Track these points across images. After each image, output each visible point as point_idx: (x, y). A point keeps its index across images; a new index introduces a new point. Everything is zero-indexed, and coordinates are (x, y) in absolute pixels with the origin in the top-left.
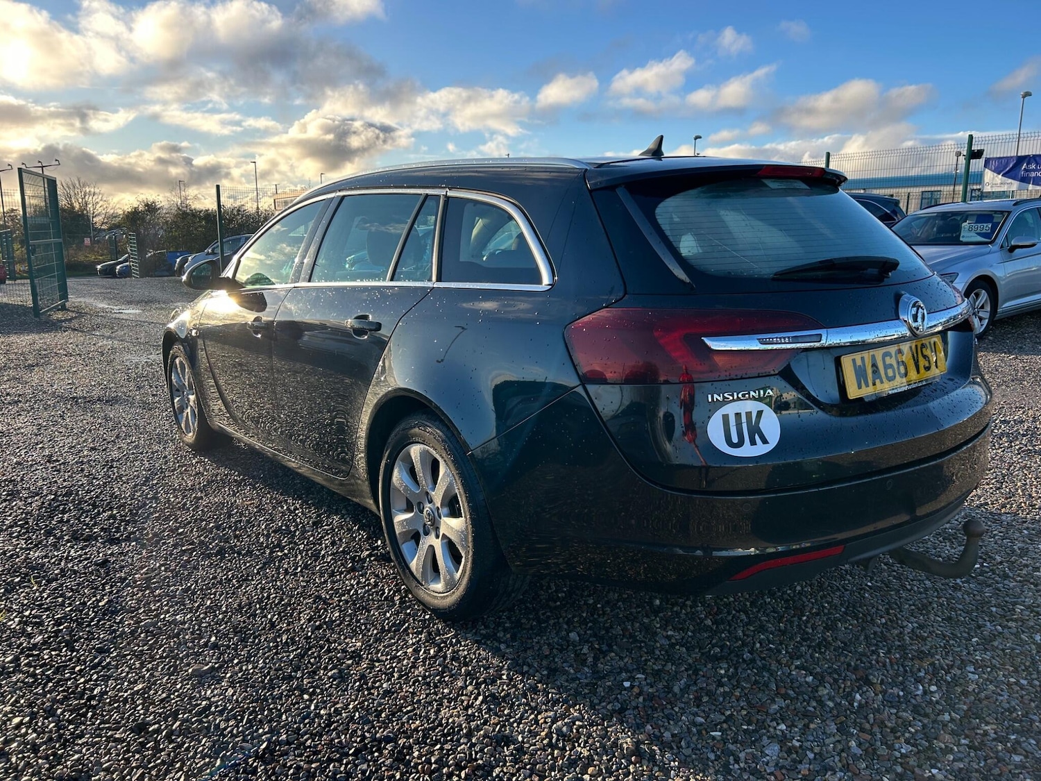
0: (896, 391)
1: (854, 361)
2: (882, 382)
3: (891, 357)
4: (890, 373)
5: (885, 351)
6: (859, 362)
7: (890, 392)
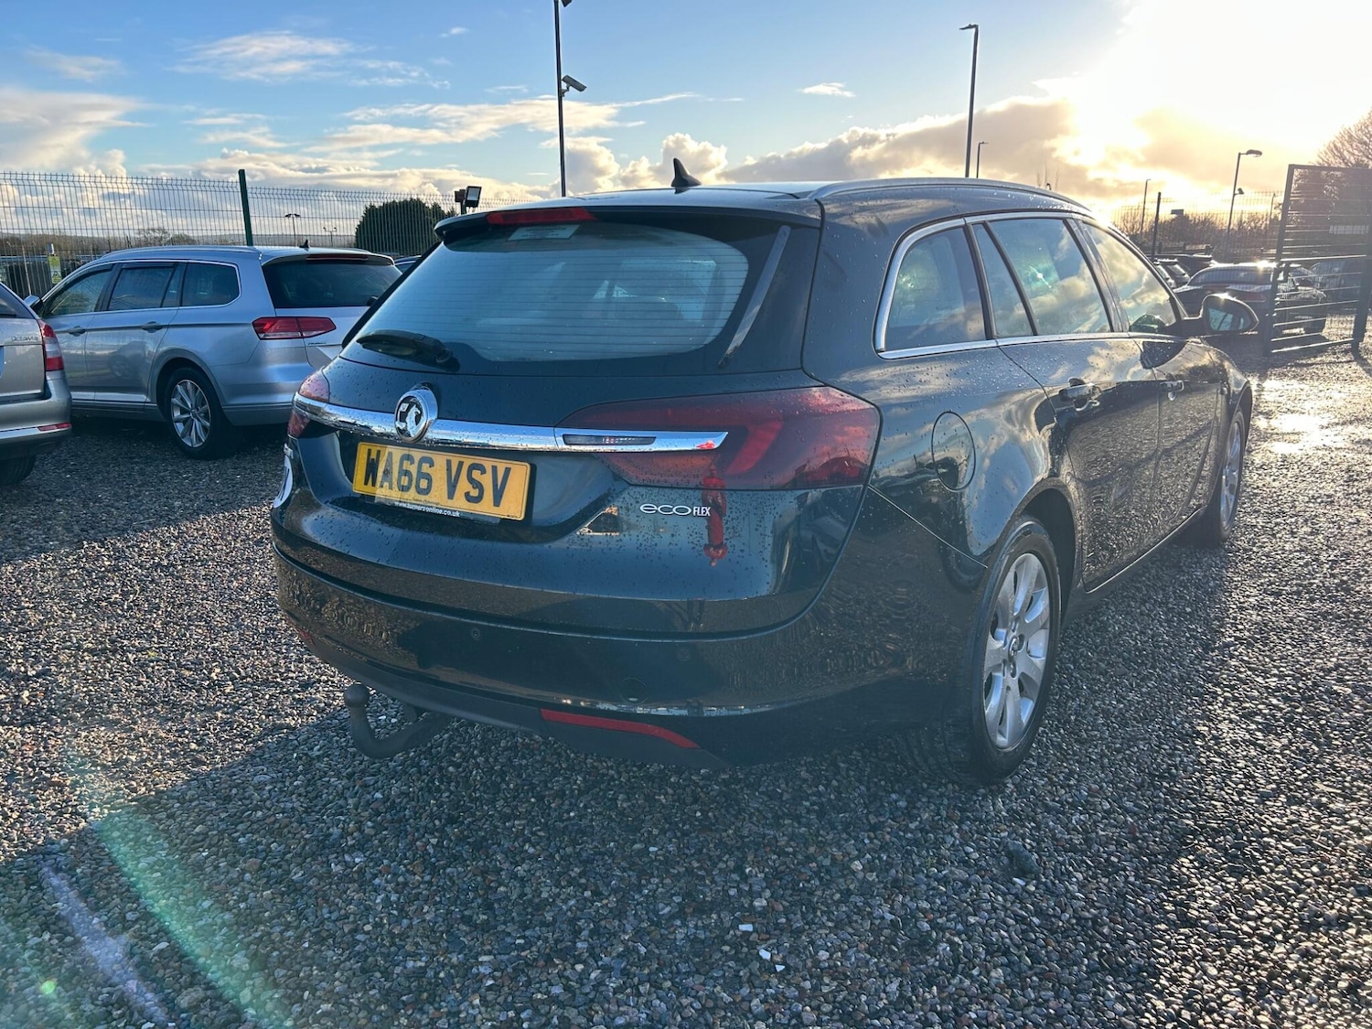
0: (404, 505)
1: (370, 451)
2: (391, 488)
3: (412, 463)
4: (405, 481)
5: (407, 452)
6: (373, 456)
7: (397, 503)
